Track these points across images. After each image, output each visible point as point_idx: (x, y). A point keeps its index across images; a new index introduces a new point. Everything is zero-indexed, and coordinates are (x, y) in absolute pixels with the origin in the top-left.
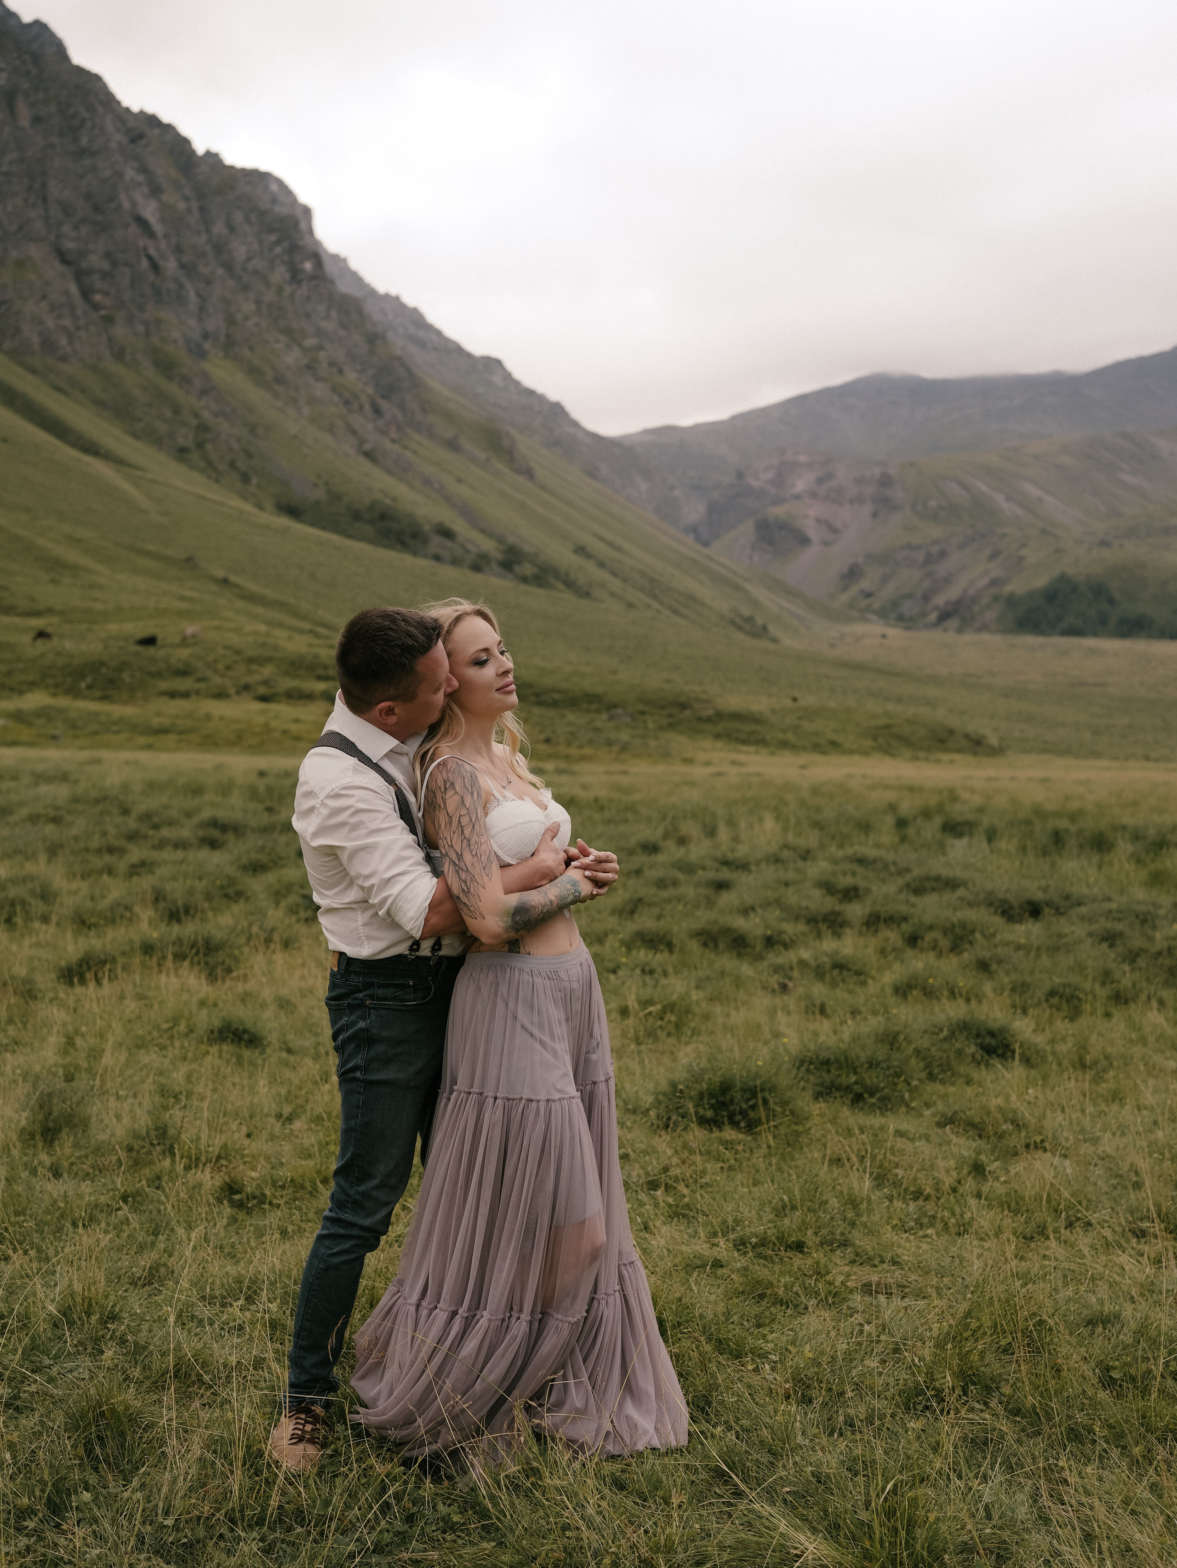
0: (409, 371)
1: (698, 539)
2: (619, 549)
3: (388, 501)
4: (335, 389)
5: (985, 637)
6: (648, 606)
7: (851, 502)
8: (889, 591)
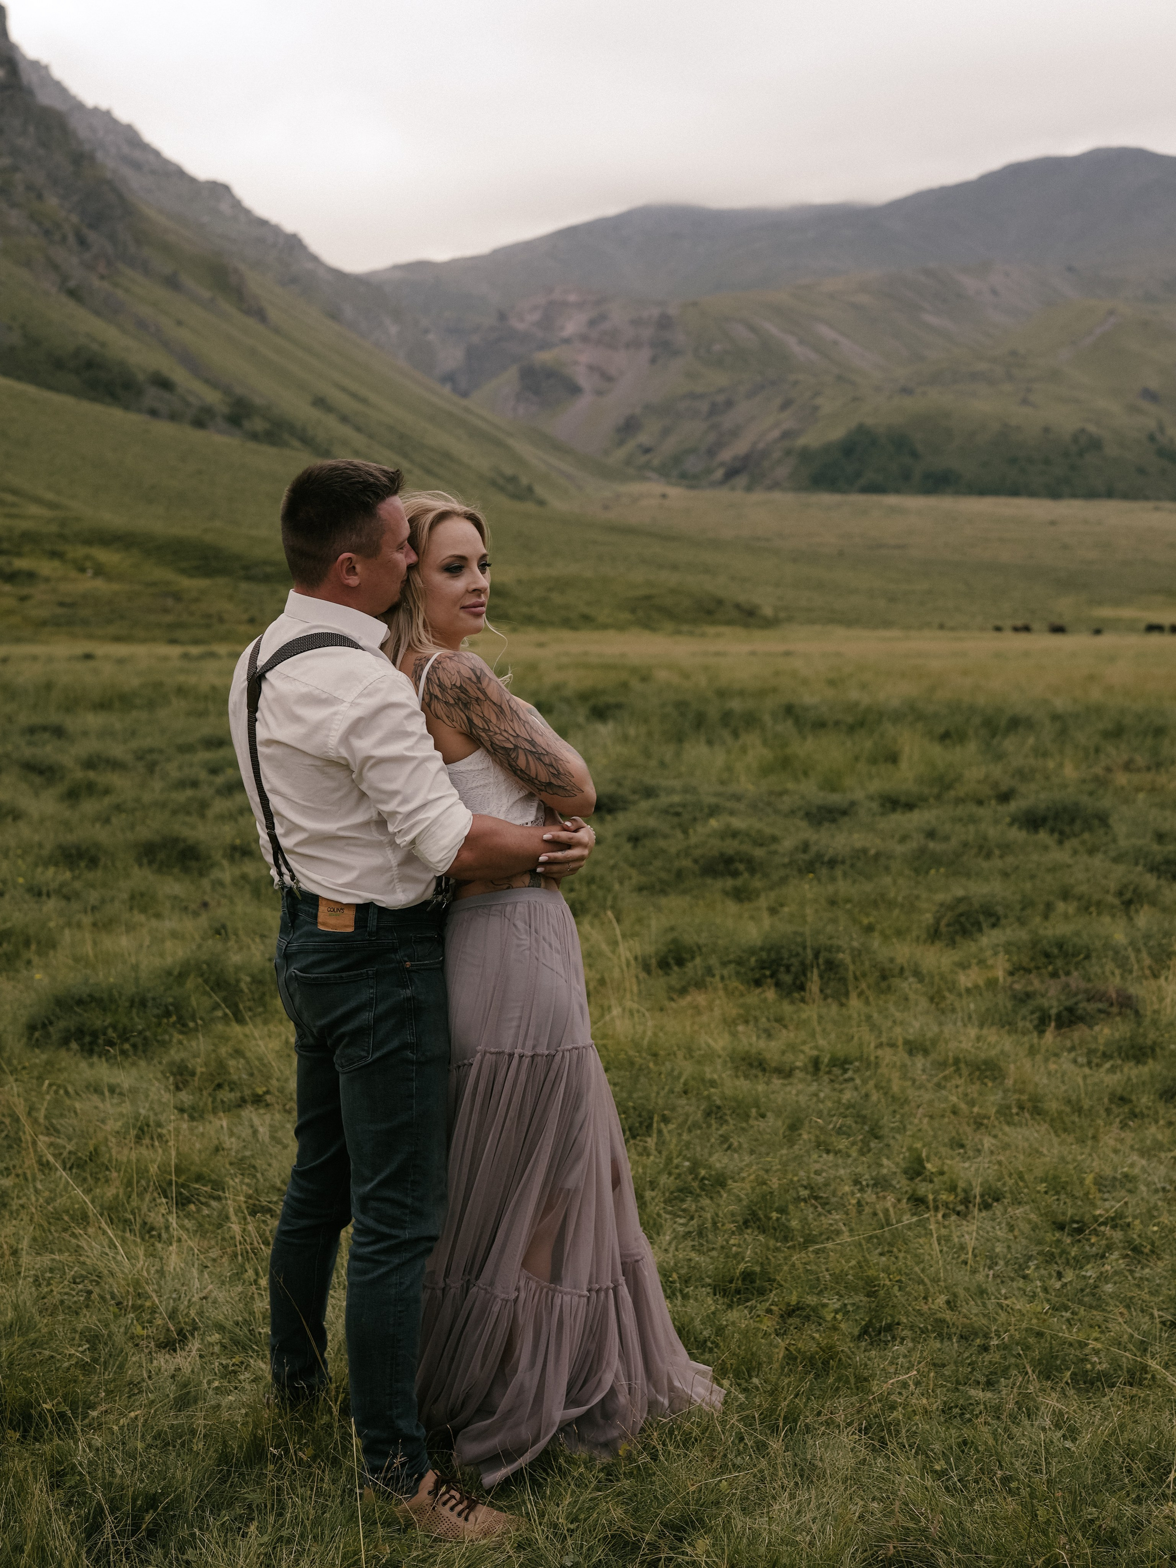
0: (120, 197)
1: (455, 390)
2: (364, 401)
3: (95, 347)
4: (33, 217)
5: (777, 496)
7: (628, 346)
8: (670, 445)
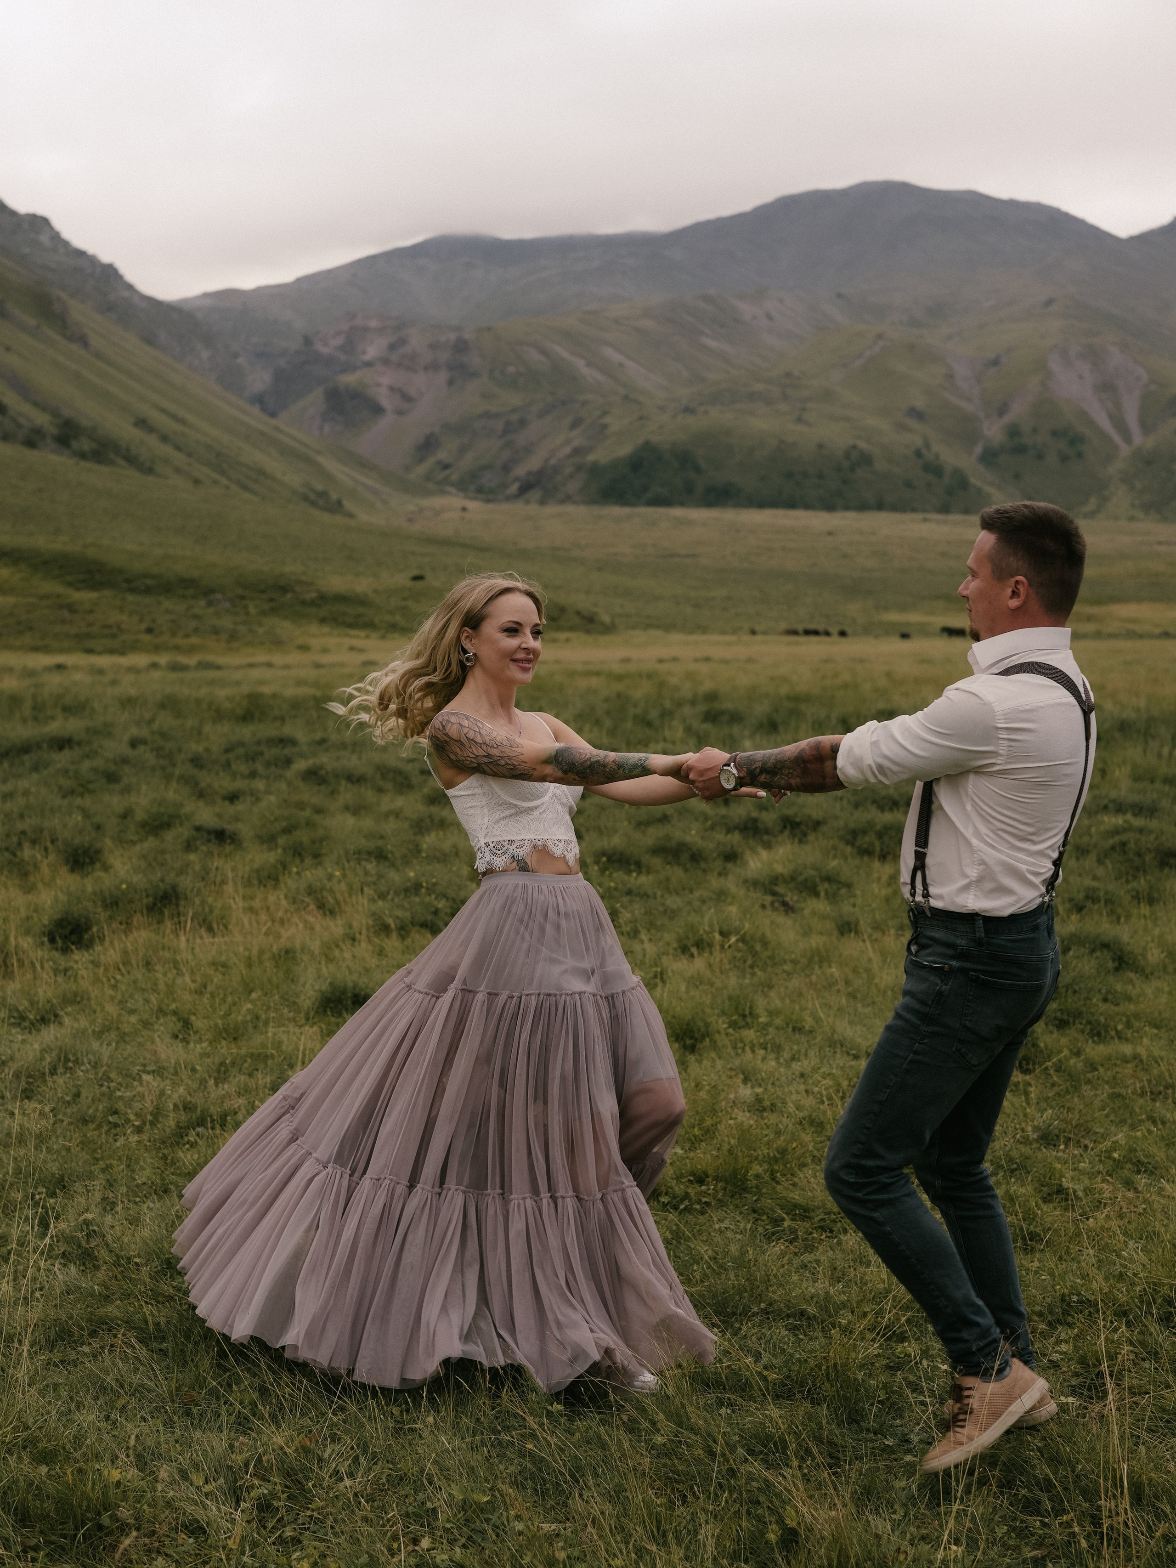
1: (264, 409)
2: (183, 422)
5: (570, 509)
6: (216, 482)
7: (426, 368)
8: (467, 462)
